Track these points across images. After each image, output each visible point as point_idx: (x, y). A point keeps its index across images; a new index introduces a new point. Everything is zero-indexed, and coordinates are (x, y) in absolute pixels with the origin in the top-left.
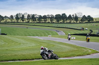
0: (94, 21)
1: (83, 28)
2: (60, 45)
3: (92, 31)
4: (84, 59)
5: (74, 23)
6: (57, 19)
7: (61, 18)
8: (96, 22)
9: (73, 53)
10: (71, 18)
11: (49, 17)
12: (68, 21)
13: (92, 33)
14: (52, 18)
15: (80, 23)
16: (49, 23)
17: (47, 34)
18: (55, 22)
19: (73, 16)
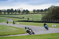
0: (30, 13)
1: (24, 17)
2: (10, 28)
3: (29, 19)
4: (24, 36)
5: (18, 14)
6: (8, 12)
7: (10, 11)
8: (31, 13)
9: (18, 32)
10: (16, 11)
11: (3, 11)
12: (15, 13)
13: (29, 20)
14: (5, 11)
15: (22, 14)
16: (3, 14)
17: (2, 21)
18: (7, 14)
19: (17, 10)
